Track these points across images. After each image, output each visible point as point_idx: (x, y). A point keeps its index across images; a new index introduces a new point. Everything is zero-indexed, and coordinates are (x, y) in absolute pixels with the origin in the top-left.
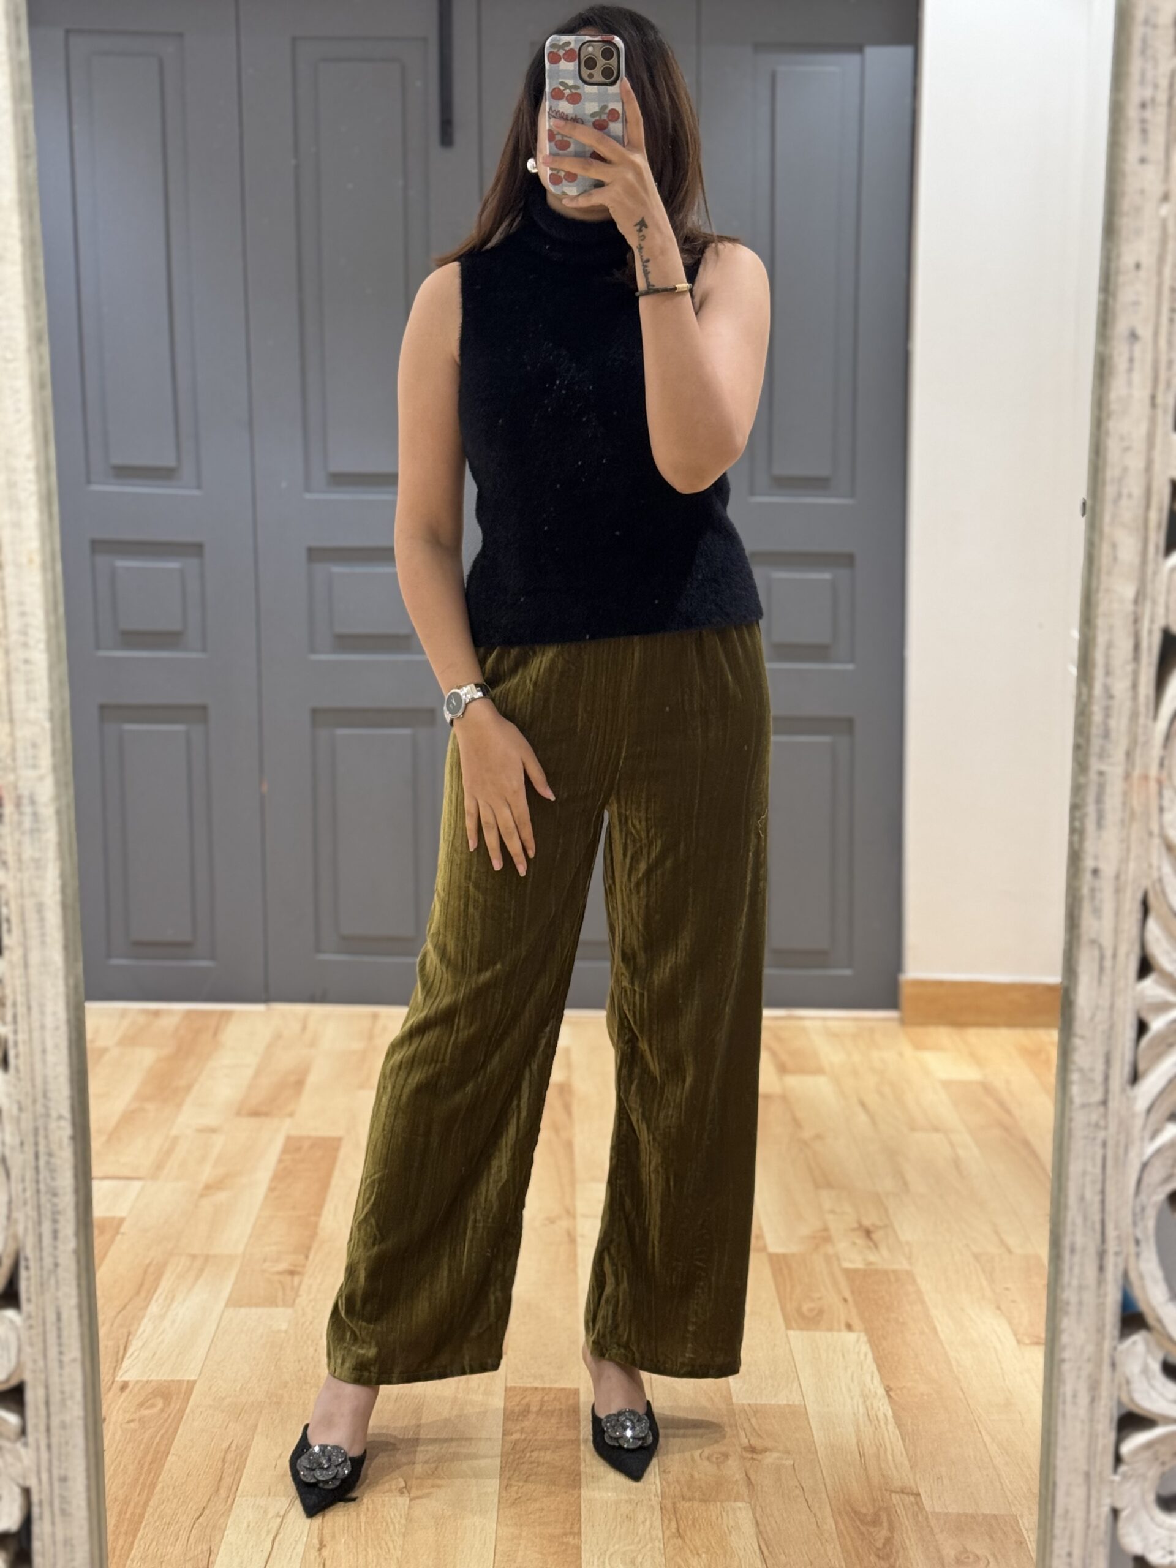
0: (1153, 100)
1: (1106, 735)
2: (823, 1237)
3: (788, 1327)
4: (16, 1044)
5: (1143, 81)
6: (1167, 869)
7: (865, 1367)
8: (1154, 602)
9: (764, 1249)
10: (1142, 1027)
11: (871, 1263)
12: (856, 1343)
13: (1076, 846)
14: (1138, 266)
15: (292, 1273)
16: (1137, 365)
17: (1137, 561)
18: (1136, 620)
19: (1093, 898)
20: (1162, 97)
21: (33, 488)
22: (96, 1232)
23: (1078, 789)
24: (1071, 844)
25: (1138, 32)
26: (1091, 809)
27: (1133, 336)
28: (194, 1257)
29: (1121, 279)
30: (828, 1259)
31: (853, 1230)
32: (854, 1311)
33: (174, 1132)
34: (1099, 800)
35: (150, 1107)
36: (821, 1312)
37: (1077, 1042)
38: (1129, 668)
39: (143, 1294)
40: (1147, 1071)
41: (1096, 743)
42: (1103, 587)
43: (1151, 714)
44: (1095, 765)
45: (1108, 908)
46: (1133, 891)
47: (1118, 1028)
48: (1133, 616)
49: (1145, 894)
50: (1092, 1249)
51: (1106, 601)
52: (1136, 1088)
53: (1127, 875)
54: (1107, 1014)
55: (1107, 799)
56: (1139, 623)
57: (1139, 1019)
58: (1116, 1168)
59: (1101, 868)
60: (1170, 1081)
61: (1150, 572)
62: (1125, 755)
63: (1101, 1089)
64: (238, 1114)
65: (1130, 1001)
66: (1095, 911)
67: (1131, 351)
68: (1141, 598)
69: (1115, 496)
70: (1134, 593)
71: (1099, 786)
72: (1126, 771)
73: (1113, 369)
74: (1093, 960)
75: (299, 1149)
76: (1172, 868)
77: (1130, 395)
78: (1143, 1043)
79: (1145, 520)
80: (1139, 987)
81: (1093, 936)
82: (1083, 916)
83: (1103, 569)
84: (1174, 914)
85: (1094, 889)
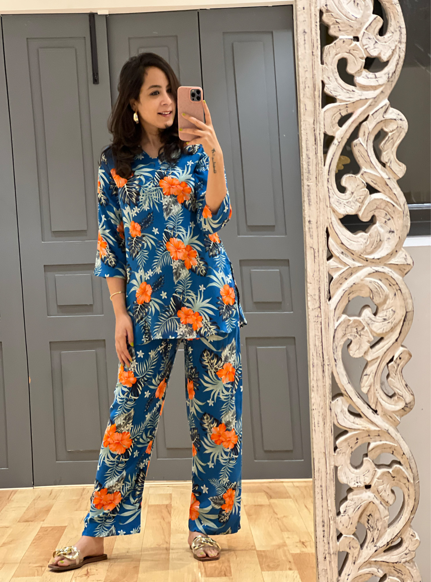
1: (309, 172)
2: (283, 545)
8: (320, 124)
9: (255, 549)
10: (331, 279)
11: (303, 551)
12: (293, 573)
14: (304, 8)
16: (306, 42)
17: (313, 109)
18: (314, 130)
19: (310, 231)
27: (305, 32)
29: (298, 13)
30: (284, 551)
31: (297, 542)
32: (293, 565)
34: (309, 196)
36: (278, 565)
37: (309, 285)
38: (314, 148)
40: (334, 294)
42: (302, 120)
44: (305, 182)
45: (315, 234)
46: (323, 227)
47: (322, 279)
48: (313, 129)
49: (327, 228)
50: (320, 364)
51: (304, 125)
52: (330, 301)
53: (320, 221)
54: (318, 273)
55: (311, 195)
56: (316, 131)
57: (329, 275)
58: (326, 332)
59: (311, 220)
60: (342, 297)
61: (317, 113)
62: (315, 179)
63: (318, 302)
64: (19, 522)
65: (325, 268)
66: (311, 236)
67: (304, 38)
68: (315, 122)
69: (304, 87)
70: (313, 121)
71: (308, 190)
72: (316, 184)
73: (299, 44)
74: (312, 254)
75: (47, 530)
76: (335, 218)
77: (305, 52)
78: (331, 284)
79: (315, 95)
80: (328, 263)
81: (311, 245)
82: (307, 238)
83: (302, 114)
84: (338, 235)
85: (310, 228)
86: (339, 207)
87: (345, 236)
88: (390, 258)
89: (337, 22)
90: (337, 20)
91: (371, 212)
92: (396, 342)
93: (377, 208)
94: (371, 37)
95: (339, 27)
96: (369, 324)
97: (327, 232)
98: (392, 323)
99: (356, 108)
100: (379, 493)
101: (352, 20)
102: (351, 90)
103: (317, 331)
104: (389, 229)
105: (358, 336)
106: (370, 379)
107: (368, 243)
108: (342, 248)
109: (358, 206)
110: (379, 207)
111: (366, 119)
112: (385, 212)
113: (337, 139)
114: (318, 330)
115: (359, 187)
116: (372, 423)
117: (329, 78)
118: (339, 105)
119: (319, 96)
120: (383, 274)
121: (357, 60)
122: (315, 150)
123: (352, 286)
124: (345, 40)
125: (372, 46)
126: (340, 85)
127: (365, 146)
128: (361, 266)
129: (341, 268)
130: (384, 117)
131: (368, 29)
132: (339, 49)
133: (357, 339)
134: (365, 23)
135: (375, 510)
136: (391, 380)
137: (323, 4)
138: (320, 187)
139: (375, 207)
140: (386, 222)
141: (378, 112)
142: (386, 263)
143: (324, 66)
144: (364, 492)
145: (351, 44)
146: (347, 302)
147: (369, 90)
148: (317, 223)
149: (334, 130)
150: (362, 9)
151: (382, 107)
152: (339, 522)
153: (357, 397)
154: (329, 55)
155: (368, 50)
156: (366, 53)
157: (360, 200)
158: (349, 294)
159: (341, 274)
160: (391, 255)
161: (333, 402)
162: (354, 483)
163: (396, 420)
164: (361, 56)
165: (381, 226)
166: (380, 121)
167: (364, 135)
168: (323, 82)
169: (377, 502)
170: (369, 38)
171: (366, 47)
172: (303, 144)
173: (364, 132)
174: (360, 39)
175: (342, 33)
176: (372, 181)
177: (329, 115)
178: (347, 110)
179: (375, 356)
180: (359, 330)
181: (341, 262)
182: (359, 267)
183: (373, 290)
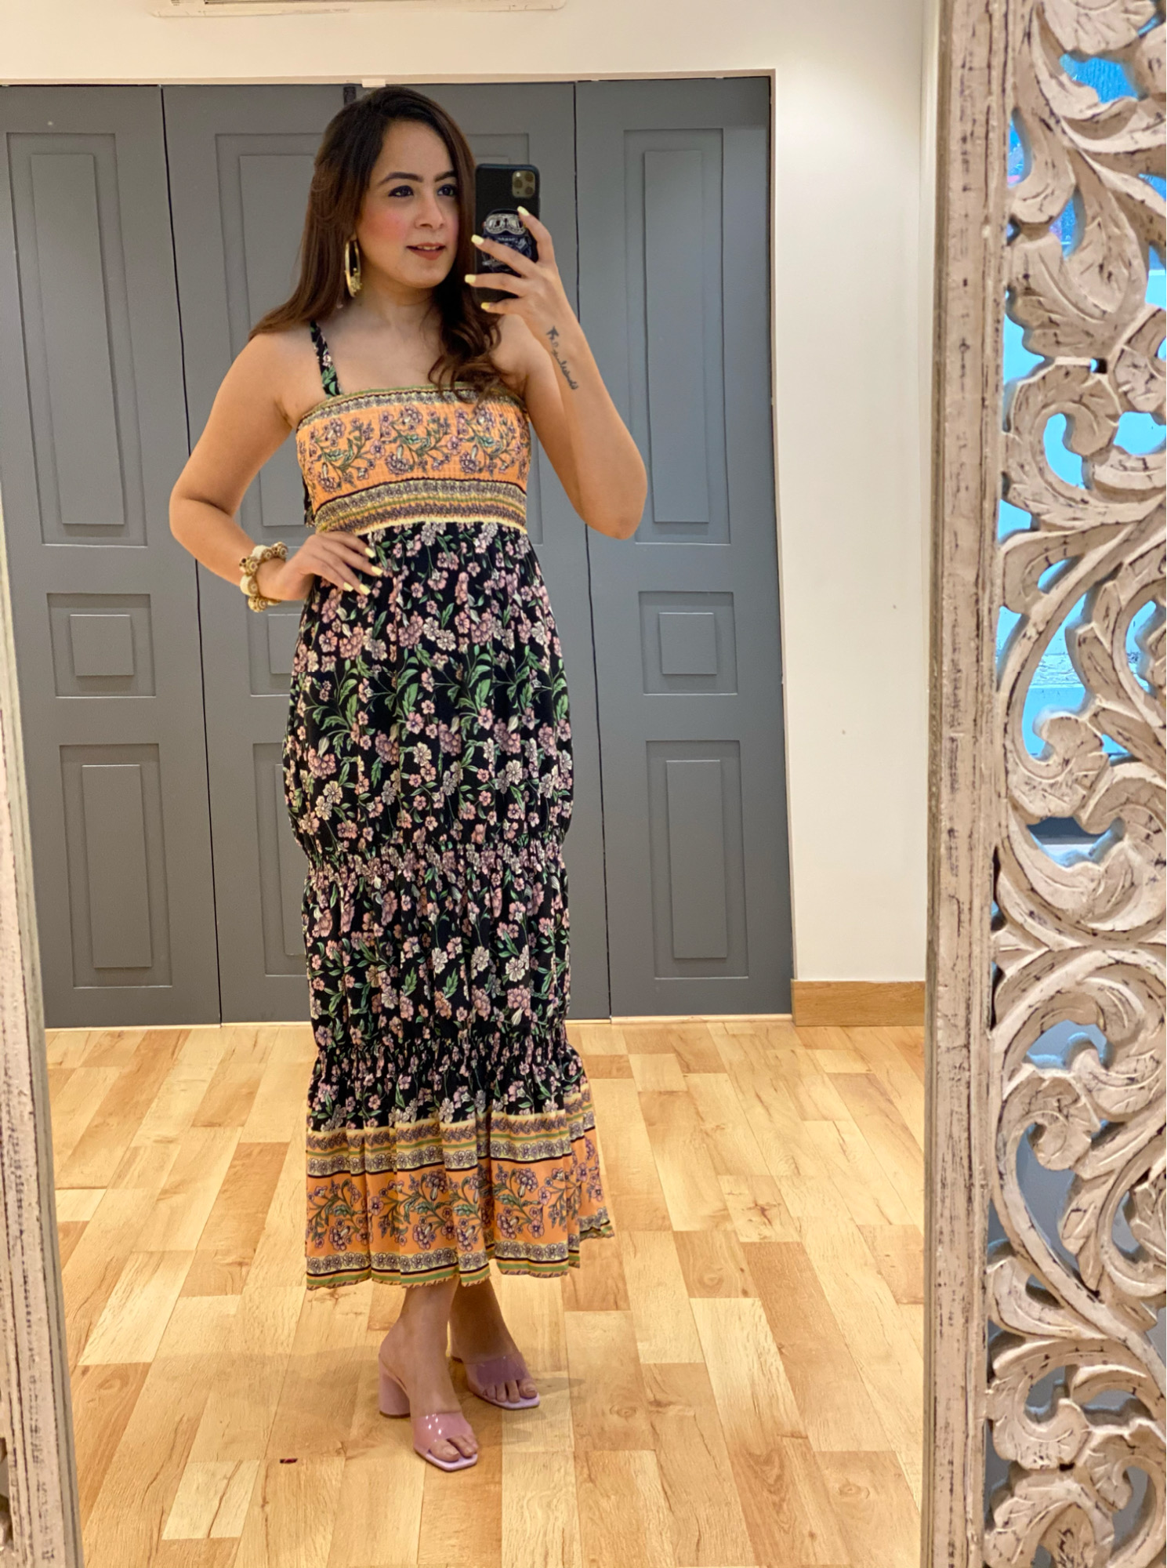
0: (972, 134)
1: (956, 705)
2: (722, 1216)
3: (691, 1295)
5: (961, 119)
6: (1015, 828)
7: (759, 1328)
8: (992, 584)
9: (670, 1227)
10: (999, 975)
11: (765, 1237)
12: (752, 1308)
13: (934, 809)
14: (965, 283)
15: (241, 1264)
16: (968, 371)
17: (976, 547)
18: (977, 601)
19: (950, 857)
20: (980, 131)
22: (61, 1236)
23: (934, 756)
24: (930, 808)
25: (956, 74)
26: (945, 773)
27: (964, 344)
28: (152, 1253)
29: (951, 295)
30: (726, 1234)
31: (750, 1209)
32: (750, 1279)
33: (133, 1145)
34: (952, 766)
35: (113, 1121)
36: (721, 1281)
37: (941, 989)
38: (973, 645)
39: (104, 1288)
40: (1003, 1014)
41: (947, 712)
42: (946, 574)
43: (995, 685)
44: (947, 732)
45: (963, 865)
46: (985, 848)
47: (977, 975)
48: (974, 598)
49: (995, 851)
50: (961, 1183)
51: (951, 585)
52: (995, 1031)
53: (979, 832)
54: (966, 963)
55: (958, 764)
56: (980, 603)
57: (995, 967)
58: (980, 1106)
59: (956, 828)
60: (1025, 1023)
61: (987, 556)
62: (972, 723)
63: (963, 1033)
64: (193, 1125)
65: (986, 950)
66: (952, 869)
67: (963, 359)
68: (980, 580)
69: (955, 489)
70: (975, 576)
71: (952, 752)
72: (975, 737)
73: (948, 376)
74: (952, 914)
75: (249, 1155)
76: (1019, 825)
77: (963, 398)
78: (999, 989)
79: (981, 510)
80: (994, 936)
81: (951, 892)
82: (942, 873)
83: (947, 556)
84: (1022, 869)
85: (951, 848)
86: (1031, 799)
87: (1041, 871)
88: (1155, 929)
89: (1051, 321)
90: (1054, 317)
91: (1111, 810)
92: (1160, 1137)
93: (1128, 801)
94: (1142, 361)
95: (1055, 335)
96: (1090, 1091)
97: (995, 858)
98: (1150, 1089)
99: (1088, 547)
100: (1094, 1484)
101: (1092, 316)
102: (1078, 499)
103: (956, 1102)
104: (1156, 856)
105: (1061, 1118)
106: (1089, 1220)
107: (1101, 890)
108: (1032, 900)
109: (1080, 796)
110: (1133, 798)
111: (1113, 575)
112: (1150, 812)
113: (1035, 625)
114: (959, 1099)
115: (1083, 748)
116: (1087, 1321)
117: (1022, 467)
118: (1046, 538)
119: (995, 514)
120: (1133, 968)
121: (1098, 423)
122: (975, 651)
123: (1052, 998)
124: (1070, 369)
125: (1140, 387)
126: (1050, 484)
127: (1107, 645)
128: (1078, 948)
129: (1025, 953)
130: (1161, 572)
131: (1133, 341)
132: (1053, 392)
133: (1059, 1124)
134: (1125, 325)
135: (1082, 1523)
136: (1139, 1226)
137: (1018, 273)
138: (983, 747)
139: (1123, 800)
140: (1148, 836)
141: (1146, 559)
142: (1143, 940)
143: (1011, 435)
144: (1057, 1480)
145: (1085, 380)
146: (1039, 1033)
147: (1126, 500)
148: (970, 836)
149: (1028, 599)
150: (1119, 289)
151: (1158, 546)
152: (991, 1546)
153: (1050, 1260)
154: (1027, 408)
155: (1130, 396)
156: (1125, 403)
157: (1087, 782)
158: (1043, 1017)
159: (1024, 967)
160: (1159, 923)
161: (990, 1270)
162: (1032, 1457)
163: (1147, 1318)
164: (1111, 411)
165: (1136, 847)
166: (1150, 580)
167: (1107, 616)
168: (1005, 475)
169: (1088, 1504)
170: (1135, 366)
171: (1125, 388)
172: (944, 635)
173: (1108, 609)
174: (1110, 367)
175: (1063, 349)
176: (1120, 734)
177: (1016, 561)
178: (1065, 550)
179: (1102, 1167)
180: (1064, 1102)
181: (1027, 936)
182: (1072, 949)
183: (1106, 1009)
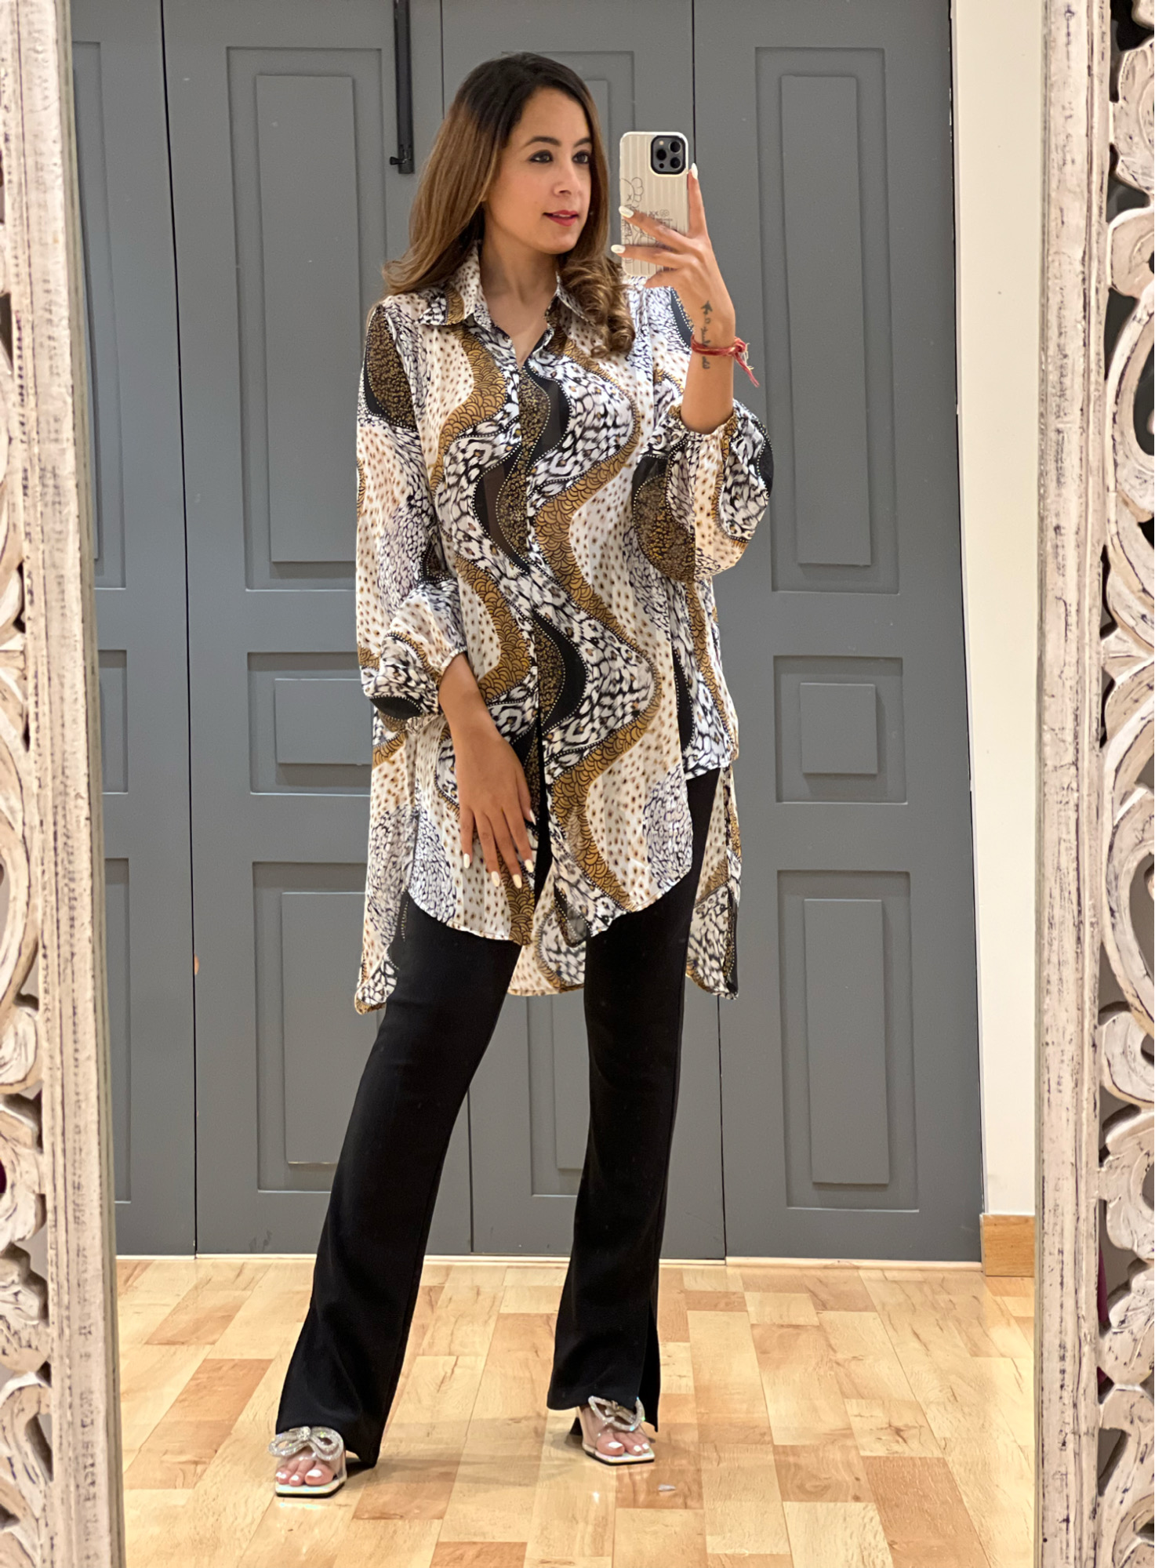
1: (1062, 396)
4: (37, 714)
6: (1126, 526)
8: (1100, 262)
10: (1109, 686)
13: (1043, 514)
16: (1074, 38)
17: (1083, 223)
18: (1084, 281)
19: (1056, 555)
21: (59, 171)
23: (1042, 458)
26: (1051, 466)
27: (1069, 11)
34: (1059, 460)
37: (1047, 701)
38: (1080, 327)
40: (1115, 730)
41: (1053, 401)
42: (1051, 252)
43: (1103, 371)
44: (1053, 423)
45: (1071, 564)
46: (1093, 545)
47: (1085, 683)
48: (1081, 278)
49: (1105, 549)
50: (1070, 921)
51: (1057, 264)
52: (1105, 747)
53: (1087, 531)
54: (1074, 668)
55: (1064, 456)
56: (1087, 283)
57: (1105, 674)
58: (1089, 832)
59: (1062, 524)
60: (1137, 737)
61: (1094, 234)
62: (1079, 412)
63: (1071, 749)
64: (147, 1343)
65: (1095, 656)
66: (1059, 569)
67: (1070, 27)
68: (1087, 258)
69: (1061, 163)
70: (1081, 254)
71: (1058, 444)
72: (1081, 427)
73: (1055, 46)
74: (1059, 617)
75: (217, 1369)
76: (1129, 520)
77: (1070, 68)
78: (1109, 700)
79: (1089, 184)
80: (1103, 642)
81: (1059, 595)
82: (1048, 573)
83: (1053, 234)
84: (1133, 568)
85: (1057, 546)
86: (1142, 493)
97: (1105, 557)
103: (1063, 828)
108: (1144, 603)
113: (1145, 307)
114: (1067, 824)
117: (1130, 139)
119: (1102, 188)
122: (1082, 335)
129: (1139, 659)
138: (1091, 437)
143: (1119, 104)
149: (1137, 280)
152: (1106, 1349)
154: (1134, 79)
159: (1136, 674)
162: (1149, 1247)
168: (1112, 148)
172: (1052, 318)
177: (1127, 237)
181: (1139, 641)
